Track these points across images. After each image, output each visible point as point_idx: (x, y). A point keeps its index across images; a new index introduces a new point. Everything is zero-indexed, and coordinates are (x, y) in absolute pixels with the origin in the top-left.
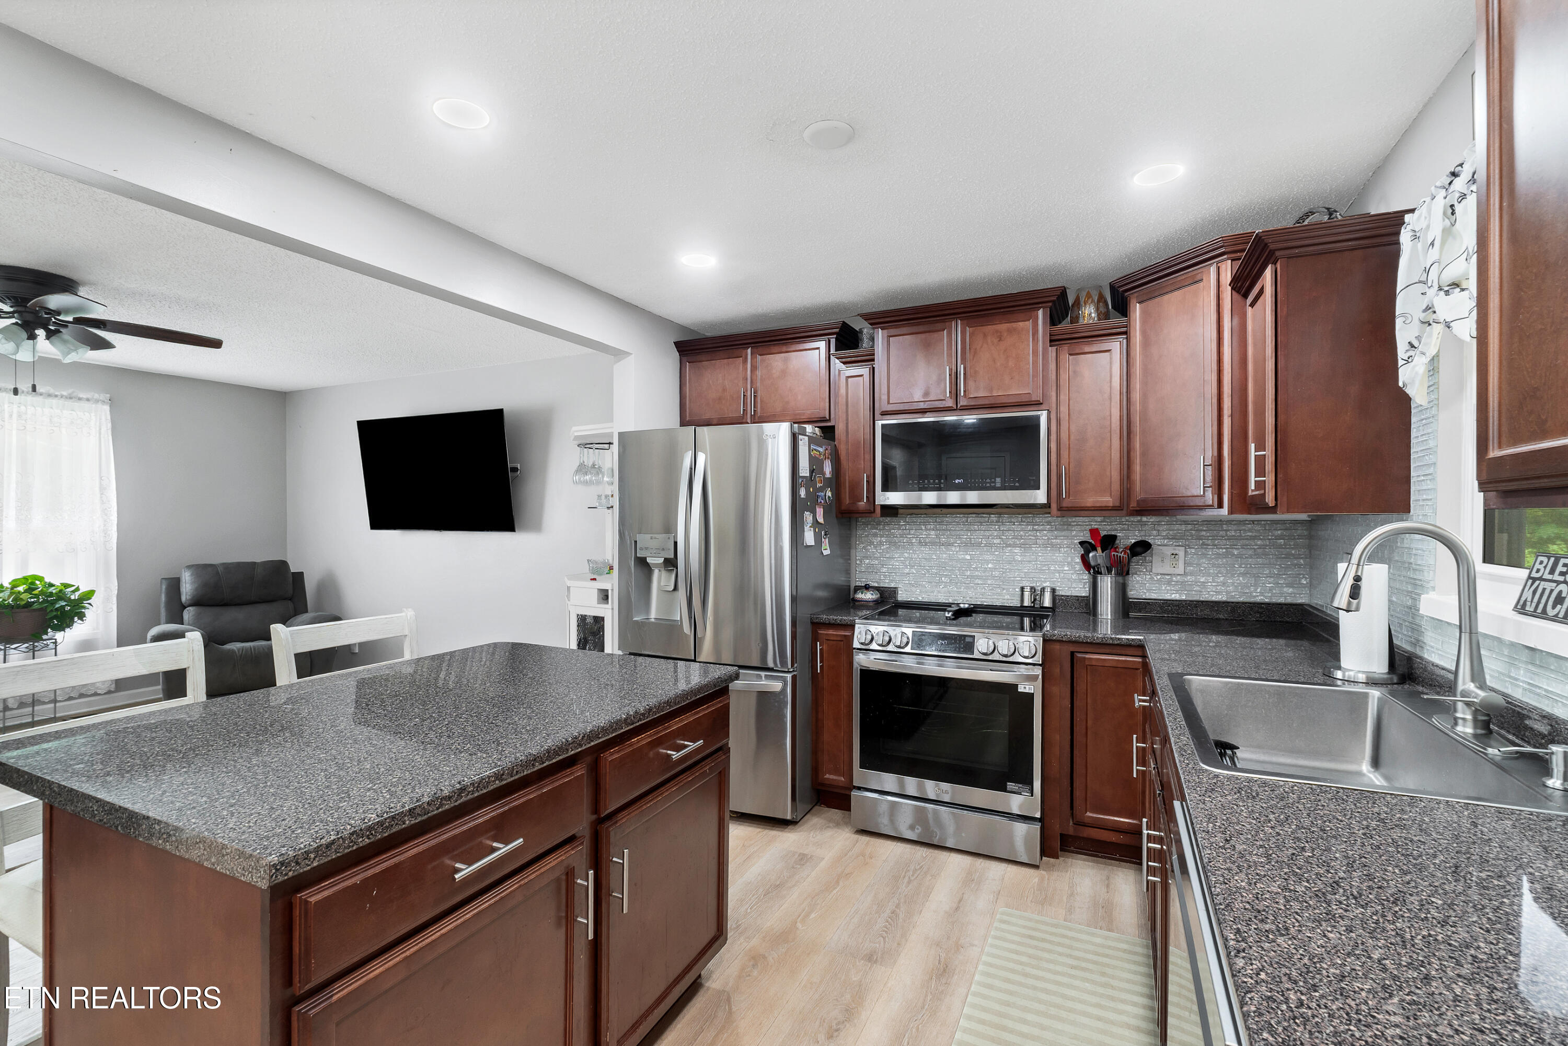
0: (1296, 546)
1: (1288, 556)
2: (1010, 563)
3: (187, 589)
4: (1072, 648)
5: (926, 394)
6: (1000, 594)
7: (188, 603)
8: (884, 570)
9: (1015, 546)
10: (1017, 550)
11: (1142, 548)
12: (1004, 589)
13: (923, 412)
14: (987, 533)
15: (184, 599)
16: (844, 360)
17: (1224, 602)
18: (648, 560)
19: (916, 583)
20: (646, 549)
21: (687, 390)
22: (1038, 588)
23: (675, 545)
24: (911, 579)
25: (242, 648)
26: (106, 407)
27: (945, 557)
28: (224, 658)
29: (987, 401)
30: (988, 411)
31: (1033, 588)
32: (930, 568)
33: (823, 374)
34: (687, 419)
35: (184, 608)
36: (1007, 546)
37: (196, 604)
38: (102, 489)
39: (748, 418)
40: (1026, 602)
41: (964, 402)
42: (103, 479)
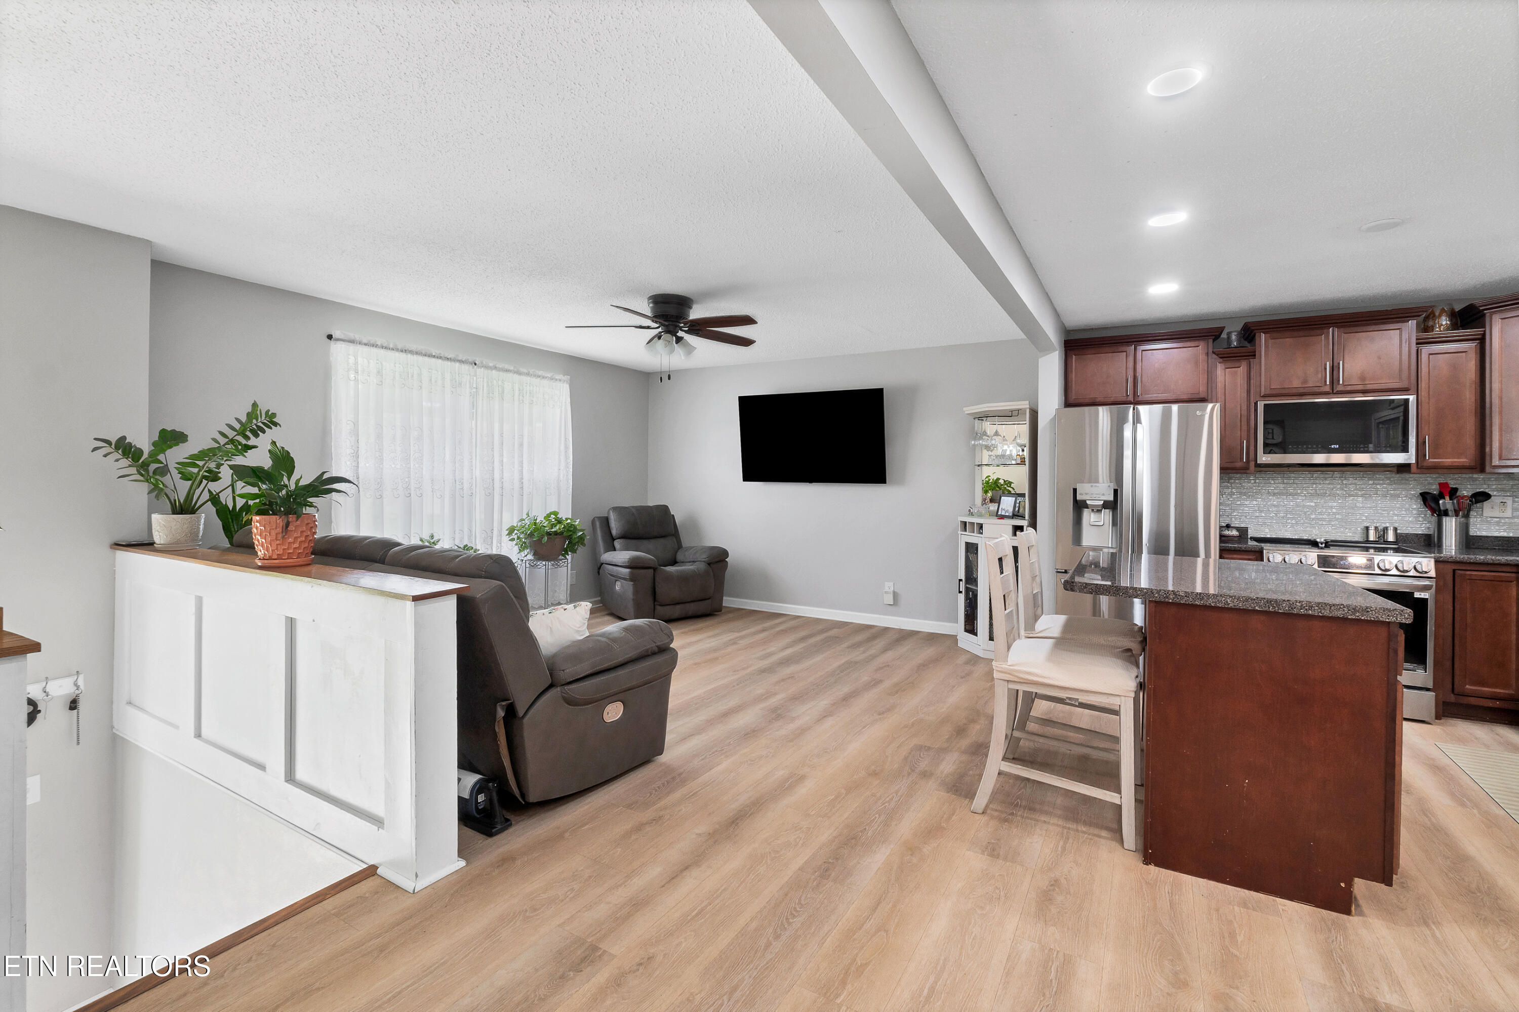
2: (1353, 508)
3: (615, 527)
4: (1455, 567)
5: (1305, 381)
6: (1342, 533)
7: (618, 536)
8: (1235, 514)
9: (1357, 495)
10: (1360, 499)
11: (1480, 498)
12: (1347, 528)
13: (1302, 395)
15: (614, 532)
16: (1221, 356)
18: (1088, 502)
19: (1265, 524)
20: (1086, 494)
21: (1073, 376)
22: (1380, 528)
23: (1116, 491)
24: (1260, 520)
25: (677, 571)
26: (568, 386)
27: (1292, 503)
28: (669, 577)
29: (1360, 388)
30: (1361, 395)
31: (1376, 528)
32: (1278, 512)
33: (1203, 366)
34: (1073, 398)
35: (614, 540)
36: (1350, 496)
37: (623, 537)
38: (566, 447)
39: (1131, 398)
40: (1372, 538)
41: (1340, 388)
42: (567, 440)
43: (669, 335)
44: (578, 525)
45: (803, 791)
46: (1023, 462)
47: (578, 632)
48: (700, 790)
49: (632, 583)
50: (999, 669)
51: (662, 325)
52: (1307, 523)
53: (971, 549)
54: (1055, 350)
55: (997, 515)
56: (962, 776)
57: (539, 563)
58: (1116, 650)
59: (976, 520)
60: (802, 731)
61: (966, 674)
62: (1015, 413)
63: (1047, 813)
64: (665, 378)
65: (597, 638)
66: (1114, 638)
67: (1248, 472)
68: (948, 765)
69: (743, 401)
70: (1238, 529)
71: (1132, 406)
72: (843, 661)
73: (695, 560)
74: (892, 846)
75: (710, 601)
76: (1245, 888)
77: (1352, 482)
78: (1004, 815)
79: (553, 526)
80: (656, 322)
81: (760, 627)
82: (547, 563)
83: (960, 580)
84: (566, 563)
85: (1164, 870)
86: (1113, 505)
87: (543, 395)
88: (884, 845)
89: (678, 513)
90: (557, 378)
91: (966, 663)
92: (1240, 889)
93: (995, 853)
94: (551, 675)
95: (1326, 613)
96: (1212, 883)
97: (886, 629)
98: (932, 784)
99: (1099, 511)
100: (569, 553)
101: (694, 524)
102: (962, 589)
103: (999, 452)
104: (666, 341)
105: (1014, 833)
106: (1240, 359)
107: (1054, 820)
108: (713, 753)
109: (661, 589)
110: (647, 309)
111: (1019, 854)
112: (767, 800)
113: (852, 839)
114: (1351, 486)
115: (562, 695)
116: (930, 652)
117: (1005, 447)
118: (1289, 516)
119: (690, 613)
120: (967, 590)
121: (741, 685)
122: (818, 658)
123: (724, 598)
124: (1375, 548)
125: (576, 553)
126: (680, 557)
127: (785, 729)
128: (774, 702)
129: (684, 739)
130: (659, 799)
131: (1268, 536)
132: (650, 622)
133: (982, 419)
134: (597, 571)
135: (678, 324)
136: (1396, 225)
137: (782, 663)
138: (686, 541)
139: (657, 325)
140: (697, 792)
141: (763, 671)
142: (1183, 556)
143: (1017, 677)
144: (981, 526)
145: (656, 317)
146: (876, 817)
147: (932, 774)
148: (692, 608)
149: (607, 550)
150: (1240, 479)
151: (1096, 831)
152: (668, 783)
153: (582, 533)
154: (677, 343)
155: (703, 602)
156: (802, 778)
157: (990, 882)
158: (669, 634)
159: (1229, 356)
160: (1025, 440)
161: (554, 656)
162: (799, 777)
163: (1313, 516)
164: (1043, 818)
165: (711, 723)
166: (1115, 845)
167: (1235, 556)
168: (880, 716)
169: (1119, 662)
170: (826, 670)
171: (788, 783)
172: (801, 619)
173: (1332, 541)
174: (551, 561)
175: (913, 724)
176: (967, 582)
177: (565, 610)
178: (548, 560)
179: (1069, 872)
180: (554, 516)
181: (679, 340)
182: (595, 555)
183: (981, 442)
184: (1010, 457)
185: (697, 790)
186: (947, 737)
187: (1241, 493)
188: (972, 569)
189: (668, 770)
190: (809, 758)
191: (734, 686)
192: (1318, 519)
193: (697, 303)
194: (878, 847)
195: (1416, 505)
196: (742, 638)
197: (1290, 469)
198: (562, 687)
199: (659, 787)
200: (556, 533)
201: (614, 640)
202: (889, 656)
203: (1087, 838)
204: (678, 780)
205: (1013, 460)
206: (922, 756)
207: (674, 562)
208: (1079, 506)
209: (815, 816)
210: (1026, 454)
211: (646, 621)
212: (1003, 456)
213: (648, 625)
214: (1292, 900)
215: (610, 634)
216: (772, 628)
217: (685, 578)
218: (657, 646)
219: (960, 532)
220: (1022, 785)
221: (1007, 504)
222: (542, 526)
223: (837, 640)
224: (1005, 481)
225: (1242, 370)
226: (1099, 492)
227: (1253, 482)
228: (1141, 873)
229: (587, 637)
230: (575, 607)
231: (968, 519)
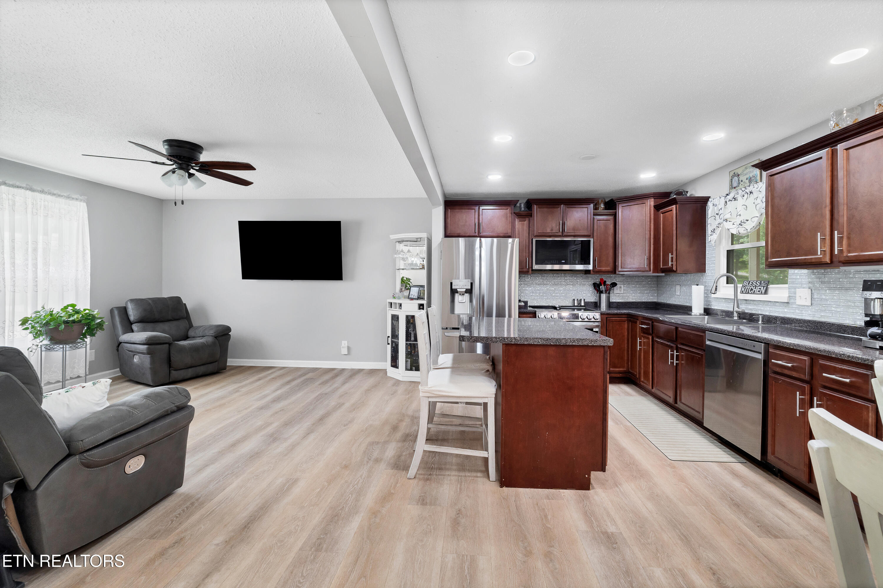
0: (654, 284)
1: (651, 287)
2: (569, 291)
3: (133, 315)
4: (607, 316)
5: (552, 230)
6: (564, 302)
7: (136, 321)
8: (523, 295)
10: (571, 286)
11: (614, 285)
12: (566, 300)
13: (551, 236)
14: (561, 280)
15: (132, 318)
16: (517, 215)
17: (635, 302)
18: (458, 290)
19: (534, 299)
20: (457, 285)
21: (449, 220)
22: (579, 299)
23: (472, 284)
24: (533, 297)
25: (189, 344)
26: (85, 204)
27: (545, 289)
28: (182, 349)
29: (573, 234)
30: (573, 237)
31: (577, 299)
32: (540, 293)
33: (510, 219)
34: (449, 232)
35: (131, 324)
36: (568, 285)
37: (141, 321)
38: (84, 253)
39: (477, 234)
40: (576, 304)
41: (565, 234)
42: (84, 247)
43: (182, 172)
44: (97, 314)
45: (297, 491)
46: (423, 268)
47: (97, 404)
48: (216, 508)
49: (149, 356)
50: (423, 391)
51: (175, 162)
52: (551, 298)
53: (395, 318)
54: (440, 205)
55: (409, 298)
56: (399, 457)
57: (55, 347)
58: (482, 372)
59: (398, 301)
60: (293, 447)
61: (394, 392)
62: (419, 240)
63: (448, 469)
64: (179, 203)
65: (118, 407)
66: (479, 364)
67: (529, 273)
68: (391, 451)
69: (242, 224)
70: (524, 302)
71: (479, 238)
72: (317, 394)
73: (204, 335)
74: (362, 514)
75: (217, 363)
76: (546, 489)
77: (569, 278)
78: (426, 477)
79: (70, 316)
80: (171, 160)
81: (256, 378)
82: (64, 346)
83: (389, 337)
84: (85, 344)
85: (510, 488)
86: (470, 291)
87: (59, 210)
88: (357, 515)
89: (189, 302)
90: (73, 197)
91: (393, 385)
92: (544, 489)
93: (425, 502)
94: (68, 446)
95: (580, 344)
96: (532, 489)
97: (343, 370)
98: (382, 466)
99: (463, 294)
100: (88, 337)
101: (202, 311)
102: (390, 342)
103: (410, 262)
104: (180, 175)
105: (433, 486)
106: (525, 217)
107: (453, 473)
108: (225, 476)
109: (176, 358)
110: (163, 149)
111: (438, 499)
112: (271, 503)
113: (335, 516)
114: (568, 280)
115: (81, 462)
116: (371, 381)
117: (413, 259)
118: (544, 295)
119: (200, 374)
120: (392, 342)
121: (244, 421)
122: (300, 394)
123: (228, 360)
124: (577, 309)
125: (95, 336)
126: (191, 333)
127: (280, 448)
128: (271, 430)
129: (200, 470)
130: (180, 523)
131: (536, 305)
132: (169, 388)
133: (401, 242)
134: (115, 348)
135: (190, 164)
136: (593, 158)
137: (275, 401)
138: (196, 322)
139: (172, 163)
140: (213, 511)
141: (261, 408)
142: (499, 317)
143: (433, 394)
144: (401, 305)
145: (171, 156)
146: (349, 497)
147: (381, 460)
148: (201, 370)
149: (125, 332)
150: (524, 277)
151: (474, 474)
152: (187, 509)
153: (100, 320)
154: (189, 178)
155: (212, 364)
156: (296, 481)
157: (424, 522)
158: (186, 395)
159: (520, 215)
160: (425, 255)
161: (72, 429)
162: (294, 480)
163: (554, 295)
164: (447, 473)
165: (222, 453)
166: (485, 480)
167: (525, 316)
168: (345, 427)
169: (485, 377)
170: (307, 402)
171: (286, 487)
172: (286, 369)
173: (562, 306)
174: (69, 344)
175: (366, 429)
176: (392, 338)
177: (83, 387)
178: (66, 343)
179: (465, 502)
180: (71, 308)
181: (191, 175)
182: (114, 336)
183: (400, 255)
184: (416, 264)
185: (213, 509)
186: (388, 433)
187: (525, 284)
188: (395, 330)
189: (188, 497)
190: (299, 465)
191: (239, 423)
192: (556, 296)
193: (206, 150)
194: (353, 517)
195: (591, 289)
196: (242, 387)
197: (545, 272)
198: (80, 454)
199: (179, 514)
200: (74, 322)
201: (135, 407)
202: (347, 386)
203: (471, 480)
204: (196, 504)
205: (417, 266)
206: (374, 449)
207: (186, 338)
208: (454, 292)
209: (308, 507)
210: (425, 263)
211: (166, 388)
212: (412, 264)
213: (167, 390)
214: (566, 489)
215: (131, 402)
216: (265, 377)
217: (196, 349)
218: (175, 406)
219: (388, 309)
220: (433, 455)
221: (414, 292)
222: (59, 316)
223: (311, 380)
224: (407, 279)
225: (526, 223)
226: (461, 284)
227: (530, 278)
228: (500, 493)
229: (107, 407)
230: (94, 384)
231: (393, 301)
